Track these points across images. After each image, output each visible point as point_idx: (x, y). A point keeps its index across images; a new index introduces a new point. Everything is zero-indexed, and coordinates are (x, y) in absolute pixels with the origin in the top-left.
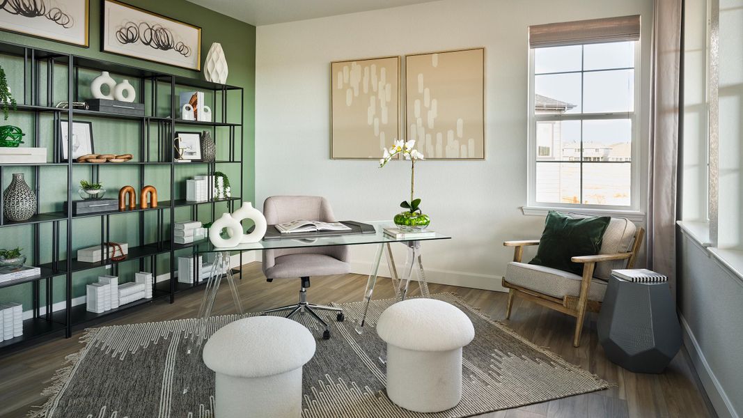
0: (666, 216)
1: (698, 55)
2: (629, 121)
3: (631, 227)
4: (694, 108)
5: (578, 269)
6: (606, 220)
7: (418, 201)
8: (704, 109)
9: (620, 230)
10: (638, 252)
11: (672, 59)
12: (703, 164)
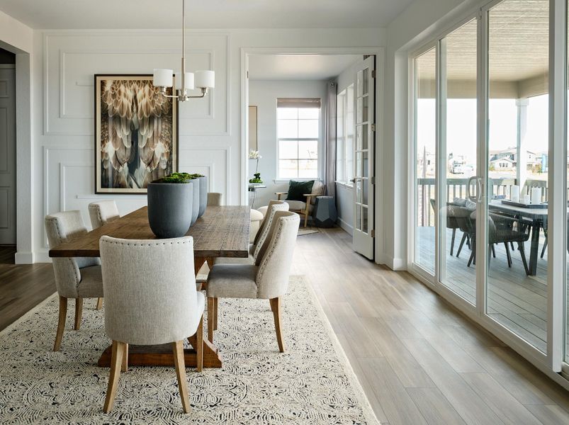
0: (332, 179)
1: (341, 119)
2: (316, 142)
3: (321, 184)
4: (340, 138)
5: (304, 200)
6: (313, 181)
7: (259, 174)
8: (343, 139)
9: (317, 186)
10: (324, 191)
11: (333, 120)
12: (343, 160)
